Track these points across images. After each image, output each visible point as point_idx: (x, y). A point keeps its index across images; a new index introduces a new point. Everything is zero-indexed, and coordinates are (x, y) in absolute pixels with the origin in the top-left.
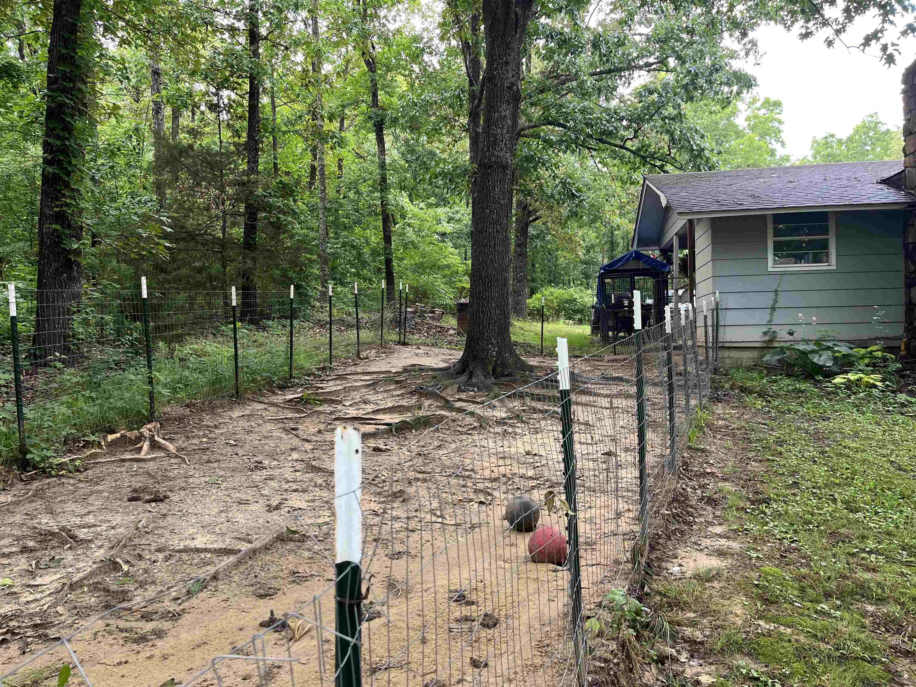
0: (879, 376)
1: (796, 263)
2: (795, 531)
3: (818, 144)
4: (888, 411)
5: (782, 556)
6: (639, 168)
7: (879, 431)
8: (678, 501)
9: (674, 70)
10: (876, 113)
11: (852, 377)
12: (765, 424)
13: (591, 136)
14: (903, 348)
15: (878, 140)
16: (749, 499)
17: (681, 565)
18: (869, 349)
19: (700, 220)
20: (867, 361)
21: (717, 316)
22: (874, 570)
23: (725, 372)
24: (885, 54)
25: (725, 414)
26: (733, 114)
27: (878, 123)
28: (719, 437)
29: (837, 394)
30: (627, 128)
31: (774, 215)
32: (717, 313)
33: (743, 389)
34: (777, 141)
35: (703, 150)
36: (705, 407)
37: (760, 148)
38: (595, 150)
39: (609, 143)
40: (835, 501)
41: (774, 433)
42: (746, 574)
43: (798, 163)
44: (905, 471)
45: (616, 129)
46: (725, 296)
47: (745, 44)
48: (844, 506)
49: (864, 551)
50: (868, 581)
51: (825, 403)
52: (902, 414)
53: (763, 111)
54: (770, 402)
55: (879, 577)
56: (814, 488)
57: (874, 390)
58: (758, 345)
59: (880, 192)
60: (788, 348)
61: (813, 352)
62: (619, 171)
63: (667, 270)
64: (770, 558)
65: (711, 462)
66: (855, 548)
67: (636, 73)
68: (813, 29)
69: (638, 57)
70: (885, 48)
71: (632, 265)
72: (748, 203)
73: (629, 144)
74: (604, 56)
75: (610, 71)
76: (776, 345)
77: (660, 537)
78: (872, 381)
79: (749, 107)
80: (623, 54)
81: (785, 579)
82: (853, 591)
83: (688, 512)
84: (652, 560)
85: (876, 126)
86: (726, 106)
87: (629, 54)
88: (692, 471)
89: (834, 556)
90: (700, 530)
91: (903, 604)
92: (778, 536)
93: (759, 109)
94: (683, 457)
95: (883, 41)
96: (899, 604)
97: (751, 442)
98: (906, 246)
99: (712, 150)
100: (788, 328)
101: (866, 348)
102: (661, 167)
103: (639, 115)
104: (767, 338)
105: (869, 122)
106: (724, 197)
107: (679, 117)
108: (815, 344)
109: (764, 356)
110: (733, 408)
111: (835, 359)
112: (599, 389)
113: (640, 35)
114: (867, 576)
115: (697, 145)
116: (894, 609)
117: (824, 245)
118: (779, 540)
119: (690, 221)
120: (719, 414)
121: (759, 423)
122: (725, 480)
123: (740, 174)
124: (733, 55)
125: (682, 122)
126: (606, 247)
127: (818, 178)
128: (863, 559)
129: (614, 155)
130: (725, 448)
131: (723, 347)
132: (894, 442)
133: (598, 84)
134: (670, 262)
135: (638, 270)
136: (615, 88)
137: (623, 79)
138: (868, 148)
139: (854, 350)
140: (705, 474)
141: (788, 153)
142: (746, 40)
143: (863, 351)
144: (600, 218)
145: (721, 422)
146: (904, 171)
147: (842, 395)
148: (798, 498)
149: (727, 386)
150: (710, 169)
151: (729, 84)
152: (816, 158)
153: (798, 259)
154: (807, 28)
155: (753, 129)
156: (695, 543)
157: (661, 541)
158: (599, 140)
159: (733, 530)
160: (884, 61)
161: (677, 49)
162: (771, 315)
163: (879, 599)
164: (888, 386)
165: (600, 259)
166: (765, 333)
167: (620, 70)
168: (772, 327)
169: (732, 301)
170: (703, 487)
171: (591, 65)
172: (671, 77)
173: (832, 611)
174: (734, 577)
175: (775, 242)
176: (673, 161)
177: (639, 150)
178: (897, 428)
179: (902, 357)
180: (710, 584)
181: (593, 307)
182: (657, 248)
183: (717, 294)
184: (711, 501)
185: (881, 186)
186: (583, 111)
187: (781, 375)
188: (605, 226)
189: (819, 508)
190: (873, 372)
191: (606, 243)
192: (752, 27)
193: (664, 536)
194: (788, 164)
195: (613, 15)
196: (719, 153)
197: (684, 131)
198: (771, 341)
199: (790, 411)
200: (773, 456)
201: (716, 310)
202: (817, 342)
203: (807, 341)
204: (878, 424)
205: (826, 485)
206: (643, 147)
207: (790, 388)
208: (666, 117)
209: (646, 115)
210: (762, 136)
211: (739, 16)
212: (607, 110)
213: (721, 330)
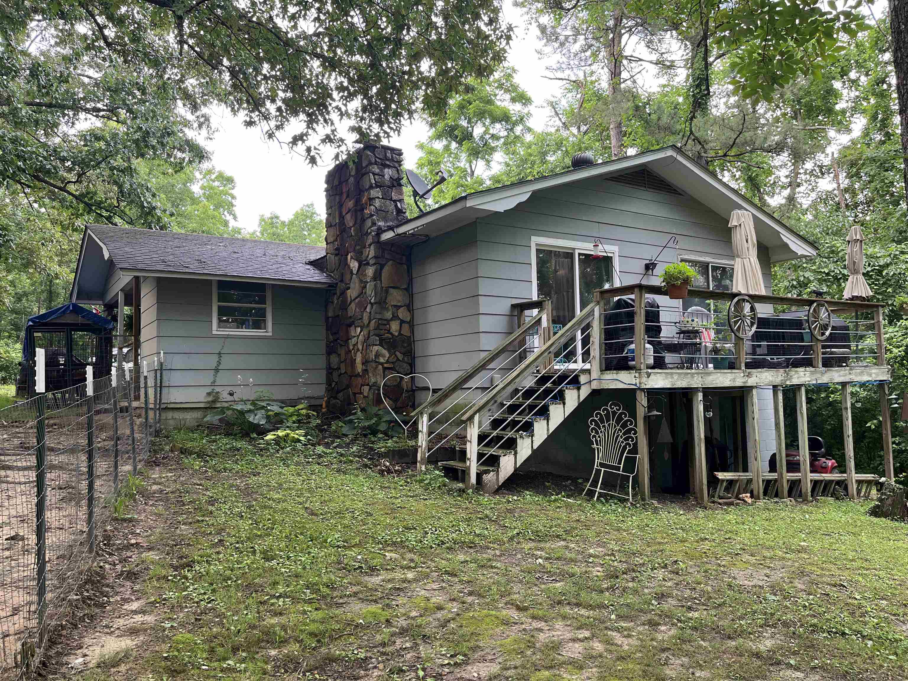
0: (302, 432)
1: (238, 328)
2: (214, 591)
3: (265, 223)
4: (308, 462)
5: (196, 619)
6: (82, 215)
7: (299, 480)
8: (93, 583)
9: (124, 123)
10: (312, 205)
11: (281, 433)
12: (200, 485)
13: (24, 171)
14: (324, 406)
15: (313, 228)
16: (172, 566)
17: (85, 655)
18: (296, 408)
19: (146, 278)
20: (294, 418)
21: (161, 376)
22: (281, 614)
23: (166, 433)
24: (309, 155)
25: (160, 477)
26: (190, 180)
27: (313, 213)
28: (151, 503)
29: (268, 449)
30: (70, 170)
31: (219, 281)
32: (161, 374)
33: (184, 451)
34: (230, 213)
35: (154, 208)
36: (140, 473)
37: (214, 217)
38: (29, 186)
39: (46, 182)
40: (254, 552)
41: (208, 493)
42: (157, 648)
43: (248, 237)
44: (316, 515)
45: (55, 169)
46: (169, 356)
47: (198, 117)
48: (262, 556)
49: (273, 596)
50: (273, 626)
51: (257, 459)
52: (319, 464)
53: (217, 184)
54: (208, 461)
55: (283, 620)
56: (238, 543)
57: (298, 444)
58: (202, 405)
59: (308, 272)
60: (228, 408)
61: (250, 411)
62: (59, 215)
63: (111, 326)
64: (182, 625)
65: (138, 531)
66: (267, 595)
67: (82, 115)
68: (256, 119)
69: (84, 99)
70: (309, 150)
71: (69, 319)
72: (194, 267)
73: (72, 188)
74: (44, 88)
75: (50, 106)
76: (218, 405)
77: (63, 627)
78: (296, 436)
79: (204, 178)
80: (67, 91)
81: (196, 644)
82: (259, 639)
83: (102, 593)
84: (49, 657)
85: (311, 216)
86: (179, 171)
87: (74, 94)
88: (114, 545)
89: (246, 608)
90: (114, 610)
91: (301, 641)
92: (196, 600)
93: (214, 181)
94: (105, 531)
95: (308, 143)
96: (298, 642)
97: (184, 505)
98: (327, 318)
99: (165, 211)
100: (229, 389)
101: (295, 406)
102: (109, 218)
103: (83, 159)
104: (210, 399)
105: (307, 211)
106: (171, 258)
107: (129, 171)
108: (251, 404)
109: (205, 416)
110: (170, 471)
111: (268, 417)
112: (15, 461)
113: (90, 77)
114: (274, 620)
115: (148, 203)
116: (294, 648)
117: (262, 314)
118: (197, 603)
119: (137, 278)
120: (154, 479)
121: (195, 484)
122: (150, 549)
123: (189, 237)
124: (186, 123)
125: (132, 176)
126: (44, 296)
127: (259, 252)
128: (272, 604)
129: (53, 197)
130: (156, 514)
131: (166, 408)
132: (310, 490)
133: (36, 116)
134: (115, 319)
135: (77, 325)
136: (56, 125)
137: (66, 117)
138: (305, 233)
139: (285, 409)
140: (129, 547)
141: (240, 227)
142: (198, 113)
143: (291, 409)
144: (34, 262)
145: (155, 487)
146: (325, 256)
147: (272, 451)
148: (221, 556)
149: (167, 448)
150: (162, 228)
151: (181, 149)
152: (263, 235)
153: (241, 324)
154: (251, 117)
155: (209, 198)
156: (107, 626)
157: (64, 632)
158: (34, 176)
159: (150, 603)
160: (308, 161)
161: (128, 102)
162: (215, 376)
163: (282, 642)
164: (309, 440)
165: (36, 309)
166: (209, 394)
167: (63, 107)
168: (215, 388)
169: (177, 362)
170: (124, 560)
171: (28, 93)
172: (123, 129)
173: (238, 665)
174: (143, 655)
175: (219, 307)
176: (122, 215)
177: (83, 195)
178: (314, 477)
179: (323, 414)
180: (115, 670)
181: (20, 364)
182: (101, 302)
183: (162, 354)
184: (132, 576)
185: (308, 267)
186: (14, 141)
187: (220, 434)
188: (40, 273)
189: (238, 562)
190: (298, 428)
191: (42, 291)
192: (205, 103)
193: (69, 625)
194: (240, 237)
195: (58, 49)
196: (172, 215)
197: (135, 186)
198: (214, 402)
199: (225, 469)
200: (204, 516)
201: (161, 369)
202: (253, 403)
203: (245, 402)
204: (299, 475)
205: (248, 538)
206: (88, 193)
207: (228, 446)
208: (115, 168)
209: (91, 160)
210: (218, 206)
211: (190, 88)
212: (44, 145)
213: (165, 391)
